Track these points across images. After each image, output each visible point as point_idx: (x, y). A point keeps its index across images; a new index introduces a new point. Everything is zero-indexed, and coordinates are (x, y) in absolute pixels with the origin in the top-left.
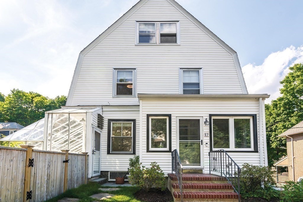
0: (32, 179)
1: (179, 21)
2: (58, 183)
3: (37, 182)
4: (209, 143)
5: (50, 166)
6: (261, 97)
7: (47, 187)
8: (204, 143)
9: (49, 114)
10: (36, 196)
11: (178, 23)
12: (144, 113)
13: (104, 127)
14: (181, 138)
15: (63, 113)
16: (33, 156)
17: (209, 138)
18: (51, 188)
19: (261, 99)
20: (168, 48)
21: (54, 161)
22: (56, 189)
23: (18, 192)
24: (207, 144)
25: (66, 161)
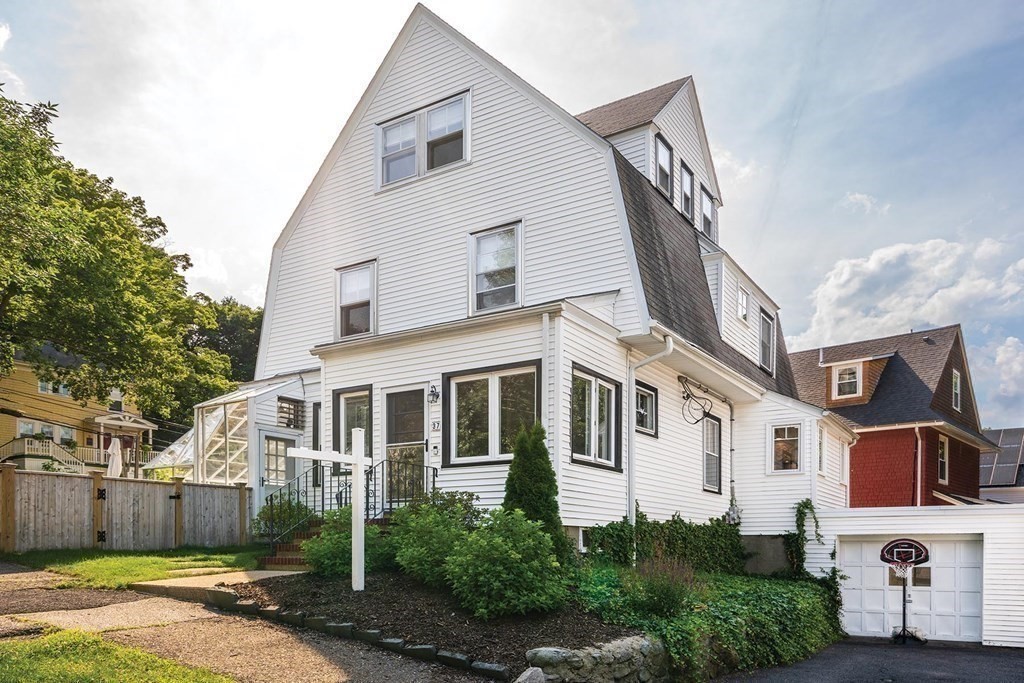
0: (105, 516)
1: (469, 90)
2: (159, 531)
3: (114, 521)
4: (440, 447)
5: (138, 502)
6: (545, 312)
7: (134, 533)
8: (431, 447)
9: (199, 408)
10: (114, 542)
11: (468, 96)
12: (328, 387)
13: (307, 425)
14: (390, 440)
15: (216, 404)
16: (104, 485)
17: (440, 434)
18: (142, 535)
19: (546, 317)
20: (449, 177)
21: (145, 495)
22: (155, 538)
23: (86, 529)
24: (435, 447)
25: (178, 497)
